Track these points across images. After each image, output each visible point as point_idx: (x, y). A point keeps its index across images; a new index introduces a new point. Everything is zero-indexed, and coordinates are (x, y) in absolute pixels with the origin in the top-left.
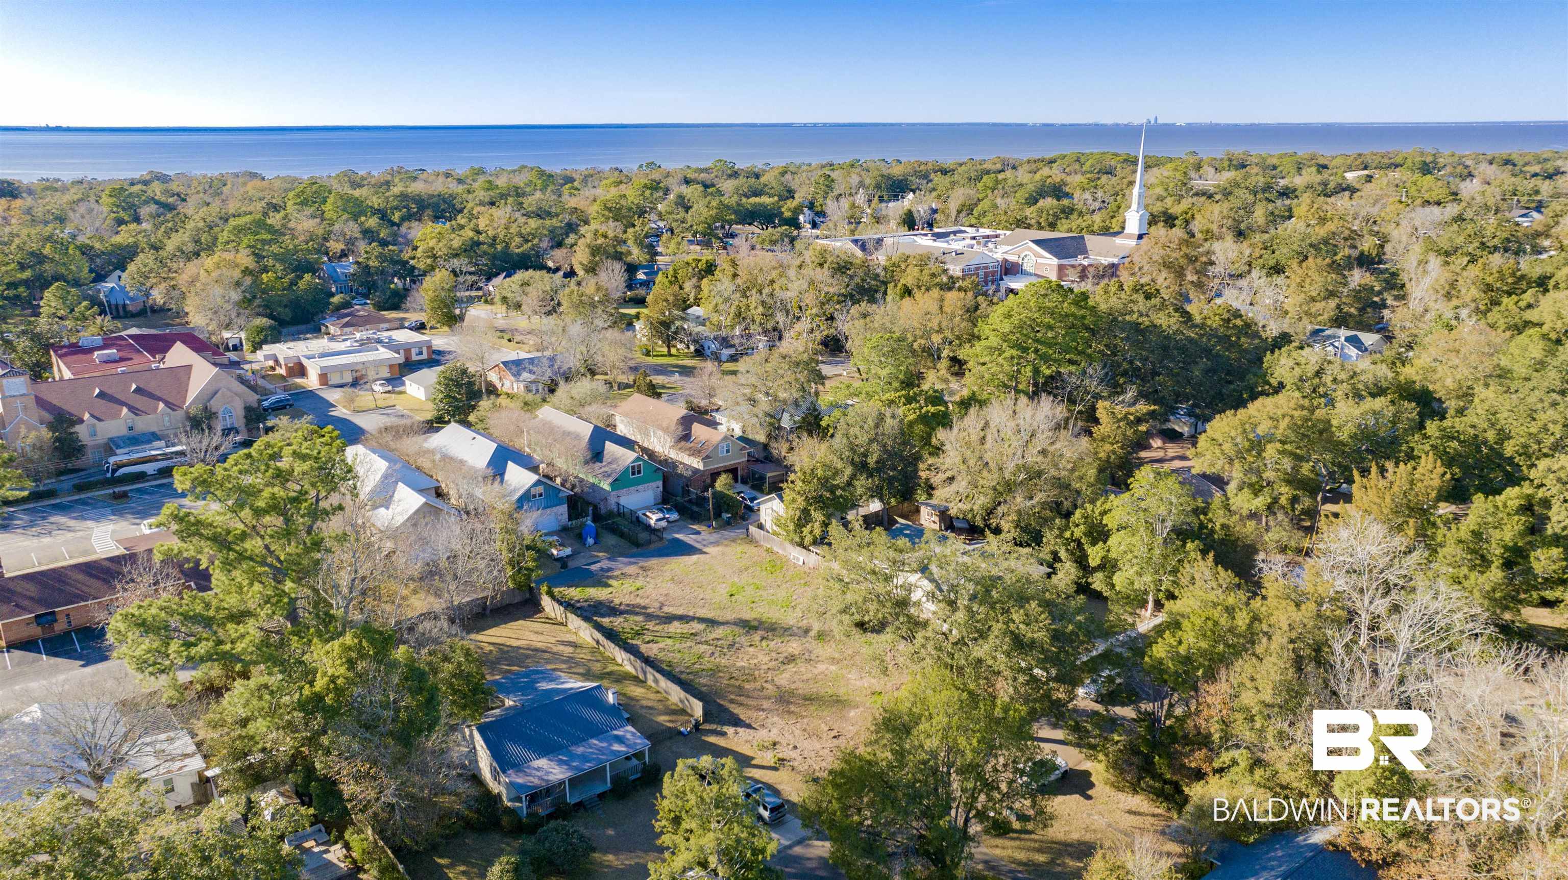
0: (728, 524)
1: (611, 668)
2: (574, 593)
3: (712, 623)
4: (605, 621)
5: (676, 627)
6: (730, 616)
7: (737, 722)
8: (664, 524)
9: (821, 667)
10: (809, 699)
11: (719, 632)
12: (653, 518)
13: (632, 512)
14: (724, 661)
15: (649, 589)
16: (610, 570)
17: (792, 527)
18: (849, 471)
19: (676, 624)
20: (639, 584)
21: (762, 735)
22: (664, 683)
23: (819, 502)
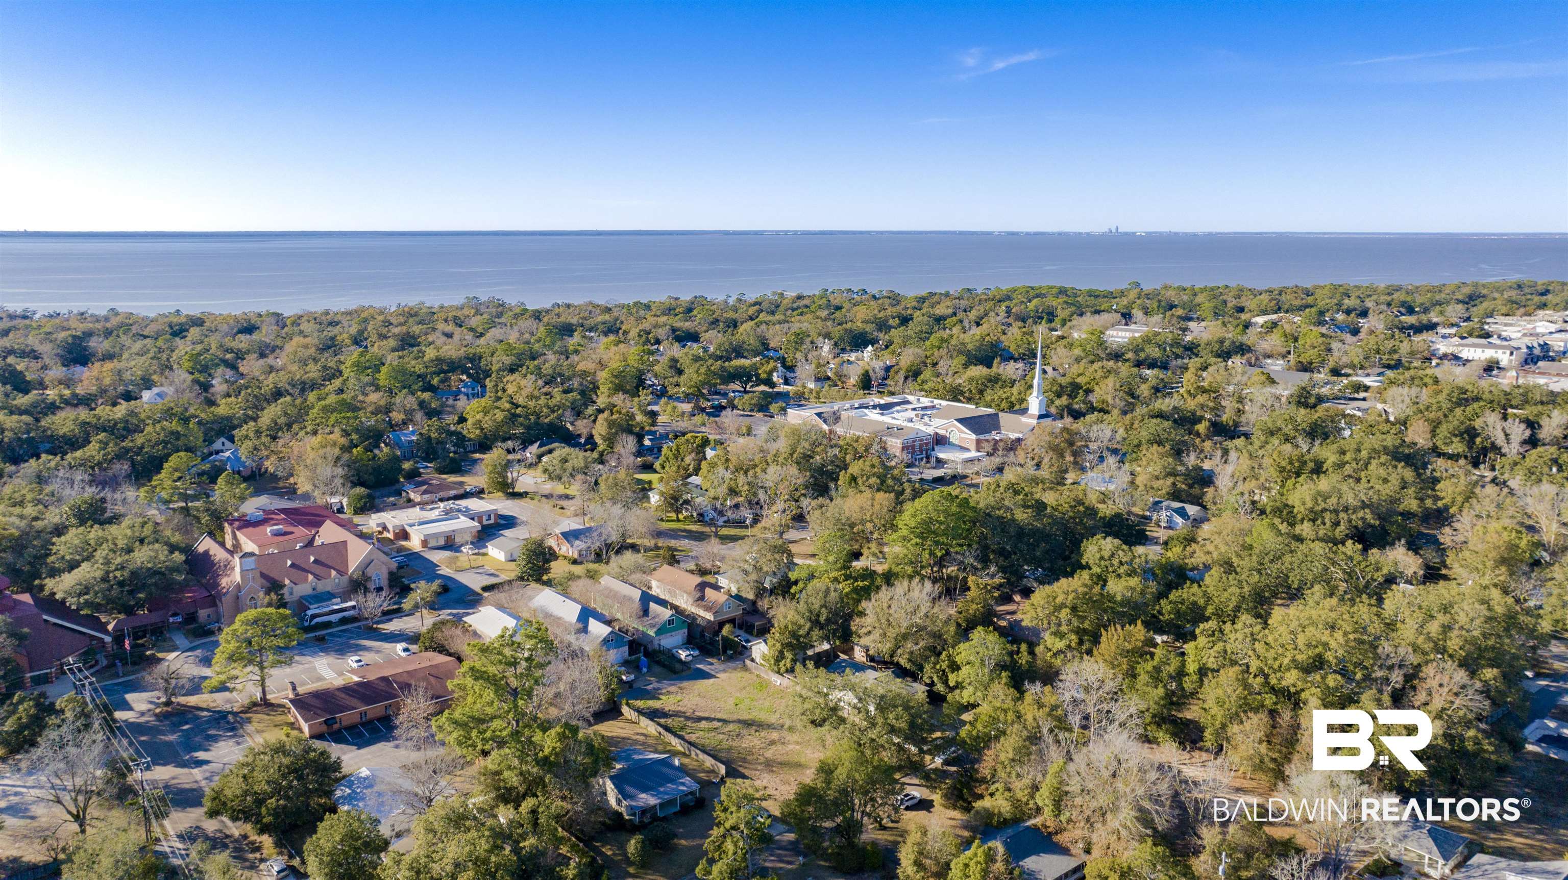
0: (730, 658)
1: (668, 748)
2: (640, 704)
3: (725, 721)
4: (662, 721)
5: (704, 724)
6: (735, 717)
7: (744, 777)
8: (690, 658)
9: (791, 747)
10: (783, 764)
11: (731, 727)
12: (683, 654)
13: (670, 650)
14: (734, 744)
15: (685, 701)
16: (659, 689)
17: (772, 662)
18: (808, 625)
19: (704, 722)
20: (679, 698)
21: (758, 783)
22: (702, 756)
23: (789, 646)
